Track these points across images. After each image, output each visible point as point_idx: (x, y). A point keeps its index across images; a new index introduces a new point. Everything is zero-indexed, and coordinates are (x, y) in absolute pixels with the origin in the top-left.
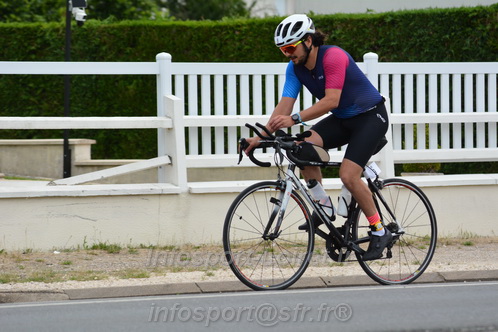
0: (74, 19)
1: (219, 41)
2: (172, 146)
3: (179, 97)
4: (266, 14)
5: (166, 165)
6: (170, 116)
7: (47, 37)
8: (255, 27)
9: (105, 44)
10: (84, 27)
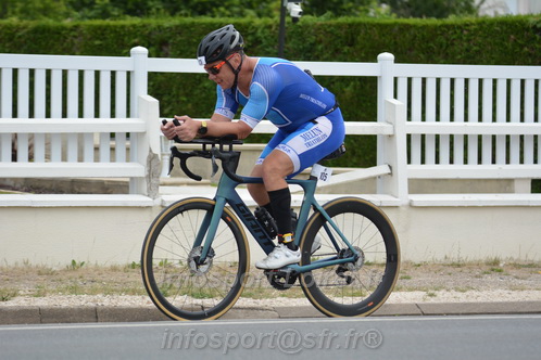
0: (289, 15)
1: (445, 41)
2: (392, 154)
3: (402, 102)
4: (496, 13)
5: (385, 175)
6: (391, 122)
7: (259, 34)
8: (485, 26)
9: (320, 42)
10: (299, 23)
